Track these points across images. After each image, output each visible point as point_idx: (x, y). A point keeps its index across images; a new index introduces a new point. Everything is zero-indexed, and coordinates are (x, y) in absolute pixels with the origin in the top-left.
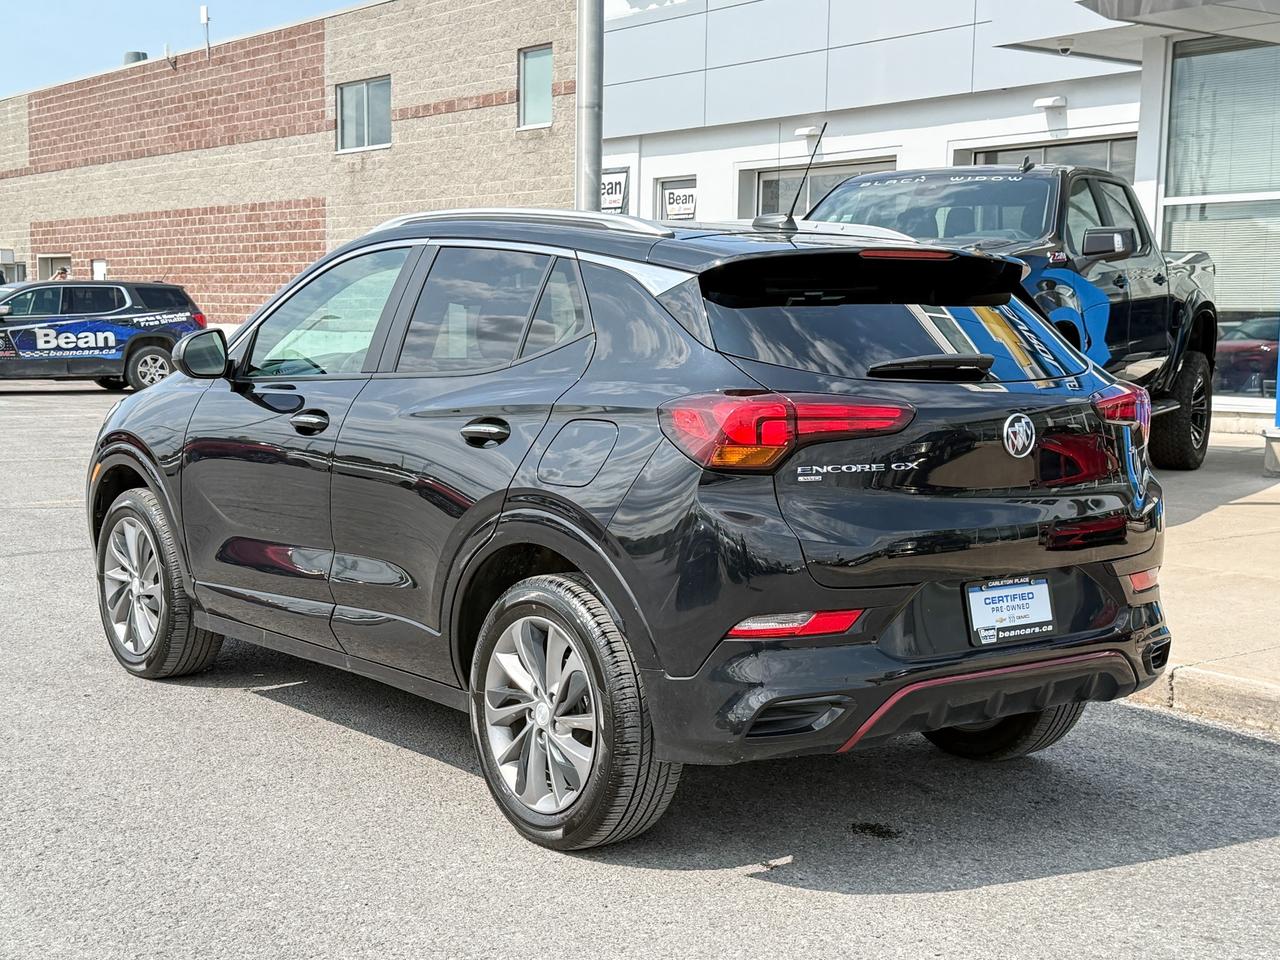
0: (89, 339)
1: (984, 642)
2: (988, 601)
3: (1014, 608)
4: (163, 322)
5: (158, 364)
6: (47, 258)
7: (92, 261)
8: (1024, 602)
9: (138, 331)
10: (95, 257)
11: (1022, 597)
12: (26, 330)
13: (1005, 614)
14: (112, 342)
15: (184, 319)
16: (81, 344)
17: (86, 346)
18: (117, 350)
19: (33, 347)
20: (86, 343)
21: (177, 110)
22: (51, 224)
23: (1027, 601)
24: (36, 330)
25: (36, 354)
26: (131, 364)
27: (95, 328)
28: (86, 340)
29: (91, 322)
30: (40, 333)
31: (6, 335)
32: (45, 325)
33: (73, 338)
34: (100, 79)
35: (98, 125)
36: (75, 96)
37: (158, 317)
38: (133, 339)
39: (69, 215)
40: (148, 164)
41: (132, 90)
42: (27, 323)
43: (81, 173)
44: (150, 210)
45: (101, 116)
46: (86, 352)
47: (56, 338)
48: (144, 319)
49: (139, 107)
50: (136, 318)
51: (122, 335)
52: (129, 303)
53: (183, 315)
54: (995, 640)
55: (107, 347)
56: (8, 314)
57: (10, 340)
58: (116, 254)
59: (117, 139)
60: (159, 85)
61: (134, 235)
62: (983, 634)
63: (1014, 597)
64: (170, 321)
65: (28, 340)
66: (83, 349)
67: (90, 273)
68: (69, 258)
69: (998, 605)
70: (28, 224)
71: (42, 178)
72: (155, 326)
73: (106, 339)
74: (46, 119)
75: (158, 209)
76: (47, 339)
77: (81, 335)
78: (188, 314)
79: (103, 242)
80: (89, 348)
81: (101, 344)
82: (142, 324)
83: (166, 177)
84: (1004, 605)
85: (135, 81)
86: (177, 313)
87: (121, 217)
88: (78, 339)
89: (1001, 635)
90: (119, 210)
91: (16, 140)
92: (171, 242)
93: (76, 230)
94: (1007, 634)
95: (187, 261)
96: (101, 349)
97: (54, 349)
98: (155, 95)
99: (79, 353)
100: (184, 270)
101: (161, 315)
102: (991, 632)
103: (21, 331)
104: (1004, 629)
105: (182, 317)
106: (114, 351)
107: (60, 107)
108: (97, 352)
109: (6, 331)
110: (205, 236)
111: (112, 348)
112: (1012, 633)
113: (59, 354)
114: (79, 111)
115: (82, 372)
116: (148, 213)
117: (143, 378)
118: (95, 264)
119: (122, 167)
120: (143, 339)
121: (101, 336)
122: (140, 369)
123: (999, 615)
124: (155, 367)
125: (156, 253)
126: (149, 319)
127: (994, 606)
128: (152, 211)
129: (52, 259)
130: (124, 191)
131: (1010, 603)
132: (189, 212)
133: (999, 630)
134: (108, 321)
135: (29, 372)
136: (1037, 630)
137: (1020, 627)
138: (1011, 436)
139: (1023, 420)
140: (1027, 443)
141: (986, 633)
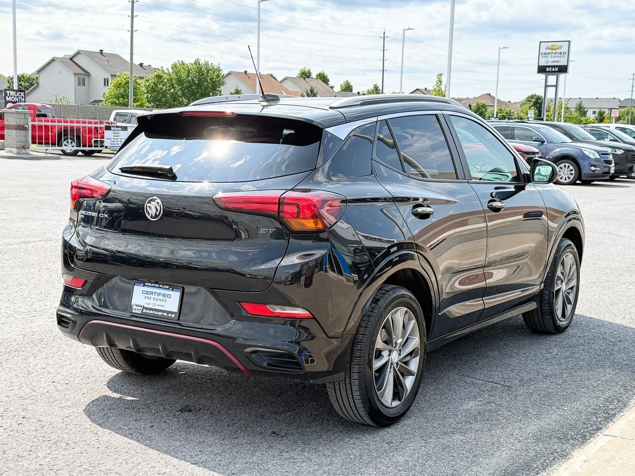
1: (134, 311)
2: (144, 292)
3: (157, 300)
8: (164, 298)
11: (164, 295)
13: (151, 301)
23: (166, 298)
54: (140, 312)
62: (134, 307)
63: (159, 294)
69: (149, 296)
84: (153, 297)
89: (144, 311)
94: (148, 311)
102: (139, 308)
104: (147, 309)
112: (151, 312)
123: (147, 301)
127: (147, 296)
131: (156, 297)
133: (144, 308)
136: (165, 314)
137: (156, 310)
138: (148, 208)
139: (156, 201)
140: (158, 213)
141: (137, 307)
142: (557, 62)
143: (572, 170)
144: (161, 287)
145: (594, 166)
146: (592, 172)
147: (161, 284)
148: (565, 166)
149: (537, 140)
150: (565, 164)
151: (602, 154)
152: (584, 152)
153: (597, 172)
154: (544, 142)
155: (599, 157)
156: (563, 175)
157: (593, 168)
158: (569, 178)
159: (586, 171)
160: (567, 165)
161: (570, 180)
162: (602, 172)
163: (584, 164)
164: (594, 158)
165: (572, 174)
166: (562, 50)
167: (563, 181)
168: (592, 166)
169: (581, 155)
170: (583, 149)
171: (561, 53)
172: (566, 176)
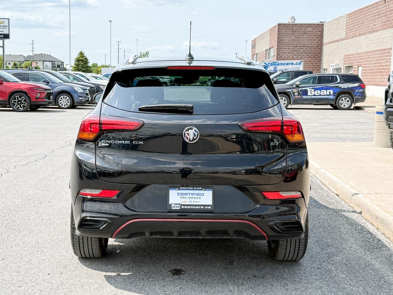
0: (324, 92)
1: (173, 208)
2: (179, 194)
3: (192, 198)
4: (349, 87)
5: (347, 100)
6: (348, 66)
7: (358, 67)
8: (198, 196)
9: (341, 89)
10: (359, 66)
11: (198, 194)
12: (305, 90)
13: (187, 200)
14: (332, 93)
15: (357, 86)
16: (322, 94)
17: (323, 94)
18: (333, 96)
19: (306, 94)
20: (323, 93)
21: (385, 16)
22: (349, 55)
23: (200, 196)
24: (308, 90)
25: (307, 97)
26: (337, 100)
27: (327, 89)
28: (323, 92)
29: (325, 87)
30: (309, 91)
31: (299, 91)
32: (311, 88)
33: (319, 92)
34: (365, 8)
35: (363, 23)
36: (358, 14)
37: (348, 85)
38: (338, 92)
39: (354, 52)
40: (375, 34)
41: (373, 11)
42: (305, 87)
43: (358, 38)
44: (375, 49)
45: (364, 20)
46: (323, 96)
47: (314, 92)
48: (343, 86)
49: (375, 16)
50: (340, 85)
51: (335, 91)
52: (339, 80)
53: (357, 84)
54: (179, 208)
55: (330, 95)
56: (300, 84)
57: (300, 93)
58: (365, 64)
59: (368, 27)
60: (381, 8)
61: (370, 58)
62: (173, 205)
63: (193, 194)
64: (352, 86)
65: (305, 93)
66: (322, 95)
67: (357, 70)
68: (352, 66)
69: (184, 196)
70: (343, 56)
71: (348, 41)
72: (346, 88)
73: (330, 92)
74: (350, 22)
75: (377, 49)
76: (311, 92)
77: (322, 91)
78: (359, 84)
79: (361, 60)
80: (324, 95)
81: (328, 94)
82: (342, 88)
83: (380, 38)
84: (188, 196)
85: (374, 8)
86: (355, 84)
87: (367, 52)
88: (321, 92)
89: (183, 207)
90: (367, 50)
91: (342, 29)
92: (379, 60)
93: (355, 57)
94: (186, 207)
95: (383, 66)
96: (328, 95)
97: (313, 95)
98: (379, 11)
99: (321, 97)
100: (382, 69)
101: (349, 84)
102: (177, 206)
103: (303, 90)
104: (184, 205)
105: (356, 85)
106: (332, 96)
107: (354, 18)
108: (327, 96)
109: (299, 90)
110: (389, 57)
111: (332, 95)
112: (189, 207)
113: (315, 97)
114: (359, 19)
115: (322, 103)
116: (374, 51)
117: (341, 105)
118: (359, 68)
119: (369, 36)
120: (343, 92)
121: (328, 91)
122: (340, 102)
123: (184, 200)
124: (346, 101)
125: (375, 63)
126: (345, 86)
127: (182, 196)
128: (375, 50)
129: (349, 66)
130: (369, 43)
131: (191, 196)
132: (385, 50)
133: (182, 205)
134: (331, 86)
135: (305, 102)
136: (202, 207)
137: (193, 205)
138: (186, 135)
139: (193, 129)
140: (195, 138)
141: (175, 205)
142: (2, 31)
143: (68, 100)
144: (195, 189)
145: (81, 97)
146: (80, 101)
147: (195, 187)
148: (64, 97)
149: (45, 81)
150: (64, 96)
151: (84, 90)
152: (75, 88)
153: (82, 100)
154: (49, 82)
155: (83, 91)
156: (63, 103)
157: (80, 98)
158: (67, 105)
159: (76, 100)
160: (65, 96)
161: (68, 106)
162: (85, 101)
163: (75, 96)
164: (80, 92)
165: (69, 102)
166: (5, 24)
167: (63, 106)
168: (80, 97)
169: (73, 90)
170: (73, 87)
171: (4, 26)
172: (65, 103)
